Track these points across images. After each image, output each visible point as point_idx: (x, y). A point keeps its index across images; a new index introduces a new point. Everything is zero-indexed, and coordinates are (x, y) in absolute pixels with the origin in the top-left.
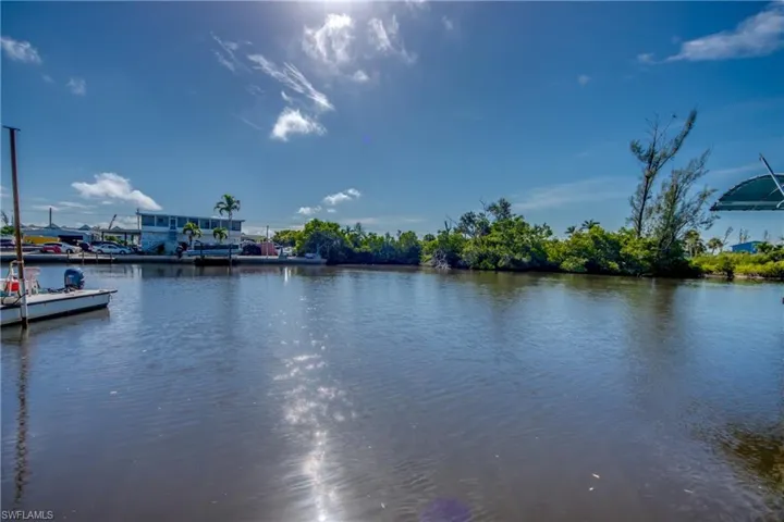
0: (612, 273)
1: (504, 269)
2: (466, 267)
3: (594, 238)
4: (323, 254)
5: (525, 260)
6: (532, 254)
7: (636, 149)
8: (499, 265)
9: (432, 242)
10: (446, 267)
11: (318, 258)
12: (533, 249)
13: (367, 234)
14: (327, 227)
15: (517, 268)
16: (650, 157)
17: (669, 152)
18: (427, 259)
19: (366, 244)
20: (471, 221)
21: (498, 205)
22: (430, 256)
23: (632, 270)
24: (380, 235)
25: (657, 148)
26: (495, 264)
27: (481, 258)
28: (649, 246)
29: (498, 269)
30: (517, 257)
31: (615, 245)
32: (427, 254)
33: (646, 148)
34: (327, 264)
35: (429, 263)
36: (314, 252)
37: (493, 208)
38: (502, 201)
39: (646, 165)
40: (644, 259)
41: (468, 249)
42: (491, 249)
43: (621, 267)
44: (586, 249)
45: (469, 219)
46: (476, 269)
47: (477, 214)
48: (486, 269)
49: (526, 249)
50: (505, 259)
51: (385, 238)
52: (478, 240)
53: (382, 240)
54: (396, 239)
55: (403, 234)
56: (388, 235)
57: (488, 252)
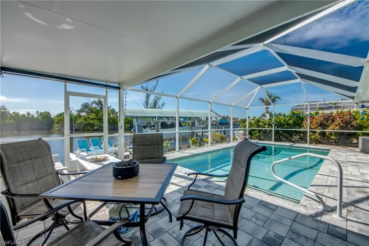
1: (96, 130)
7: (143, 87)
13: (11, 113)
17: (152, 90)
18: (56, 127)
19: (10, 119)
20: (87, 107)
21: (97, 101)
22: (58, 125)
24: (21, 113)
25: (149, 88)
26: (93, 128)
27: (86, 125)
29: (94, 130)
35: (57, 129)
37: (94, 103)
41: (79, 121)
42: (92, 121)
46: (84, 131)
47: (90, 104)
48: (88, 130)
50: (97, 125)
51: (26, 115)
52: (87, 117)
53: (24, 115)
54: (36, 115)
55: (40, 113)
56: (28, 114)
57: (90, 123)
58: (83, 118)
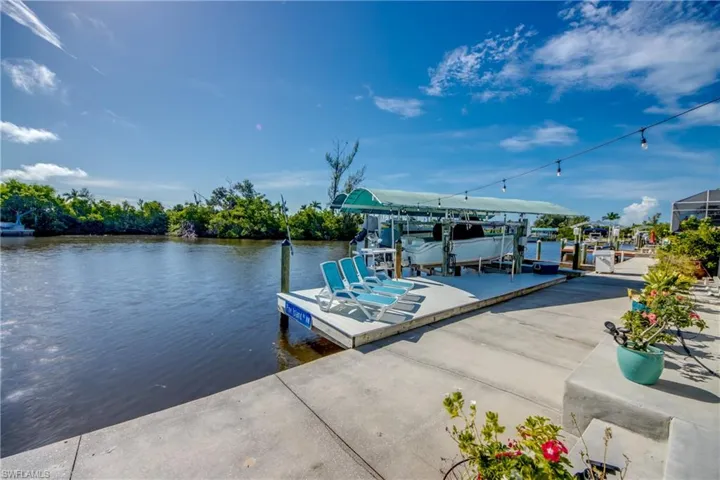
0: (316, 239)
1: (246, 237)
2: (214, 236)
3: (308, 215)
4: (27, 223)
5: (263, 230)
6: (268, 225)
7: (329, 159)
8: (242, 234)
9: (180, 213)
10: (193, 236)
11: (20, 228)
12: (270, 222)
13: (97, 202)
14: (33, 191)
15: (255, 236)
16: (336, 166)
17: (346, 164)
18: (174, 229)
19: (96, 212)
20: (223, 195)
21: (243, 184)
22: (178, 226)
23: (329, 236)
24: (114, 203)
25: (340, 161)
26: (239, 233)
27: (227, 228)
28: (338, 221)
29: (241, 237)
30: (256, 228)
31: (321, 220)
32: (175, 224)
33: (334, 159)
34: (35, 235)
35: (176, 233)
36: (14, 221)
37: (239, 187)
38: (246, 182)
39: (334, 170)
40: (336, 229)
41: (214, 220)
42: (236, 221)
43: (323, 235)
44: (303, 223)
45: (220, 193)
46: (223, 237)
47: (228, 190)
48: (231, 237)
49: (264, 222)
50: (247, 229)
51: (122, 206)
52: (226, 213)
53: (118, 208)
54: (138, 208)
55: (146, 204)
56: (126, 204)
57: (233, 223)
58: (220, 214)
